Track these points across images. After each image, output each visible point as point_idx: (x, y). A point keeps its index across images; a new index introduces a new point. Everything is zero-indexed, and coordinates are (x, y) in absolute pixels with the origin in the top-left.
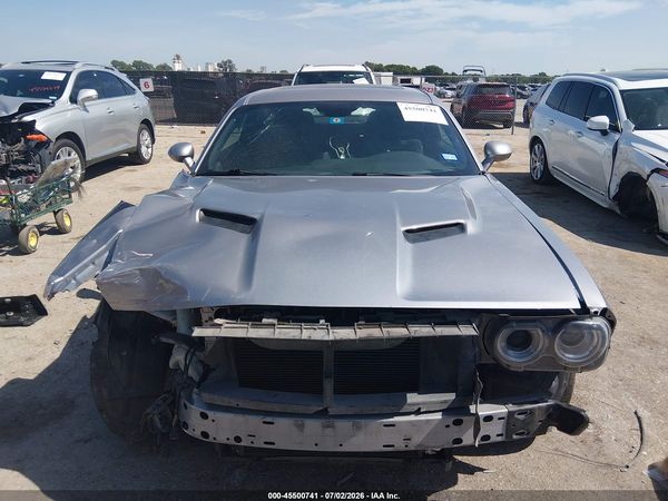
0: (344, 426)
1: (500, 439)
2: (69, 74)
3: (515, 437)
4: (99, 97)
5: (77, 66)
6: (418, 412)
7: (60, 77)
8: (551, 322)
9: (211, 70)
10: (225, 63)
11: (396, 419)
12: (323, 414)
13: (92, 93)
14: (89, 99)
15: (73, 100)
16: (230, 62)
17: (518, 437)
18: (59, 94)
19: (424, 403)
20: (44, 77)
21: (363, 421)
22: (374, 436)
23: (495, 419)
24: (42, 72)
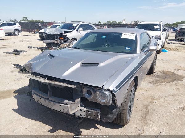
0: (52, 103)
1: (84, 117)
2: (78, 24)
3: (88, 117)
4: (83, 30)
5: (81, 22)
6: (66, 104)
7: (76, 25)
8: (96, 89)
9: (132, 23)
10: (136, 21)
11: (62, 104)
12: (48, 99)
13: (82, 29)
14: (81, 30)
15: (77, 30)
16: (138, 21)
17: (89, 118)
18: (74, 29)
19: (67, 102)
20: (73, 25)
21: (55, 103)
22: (57, 107)
23: (83, 111)
24: (73, 24)
